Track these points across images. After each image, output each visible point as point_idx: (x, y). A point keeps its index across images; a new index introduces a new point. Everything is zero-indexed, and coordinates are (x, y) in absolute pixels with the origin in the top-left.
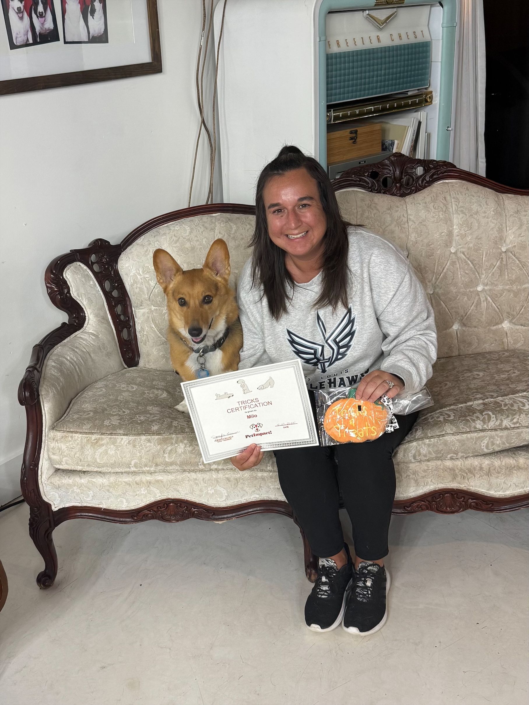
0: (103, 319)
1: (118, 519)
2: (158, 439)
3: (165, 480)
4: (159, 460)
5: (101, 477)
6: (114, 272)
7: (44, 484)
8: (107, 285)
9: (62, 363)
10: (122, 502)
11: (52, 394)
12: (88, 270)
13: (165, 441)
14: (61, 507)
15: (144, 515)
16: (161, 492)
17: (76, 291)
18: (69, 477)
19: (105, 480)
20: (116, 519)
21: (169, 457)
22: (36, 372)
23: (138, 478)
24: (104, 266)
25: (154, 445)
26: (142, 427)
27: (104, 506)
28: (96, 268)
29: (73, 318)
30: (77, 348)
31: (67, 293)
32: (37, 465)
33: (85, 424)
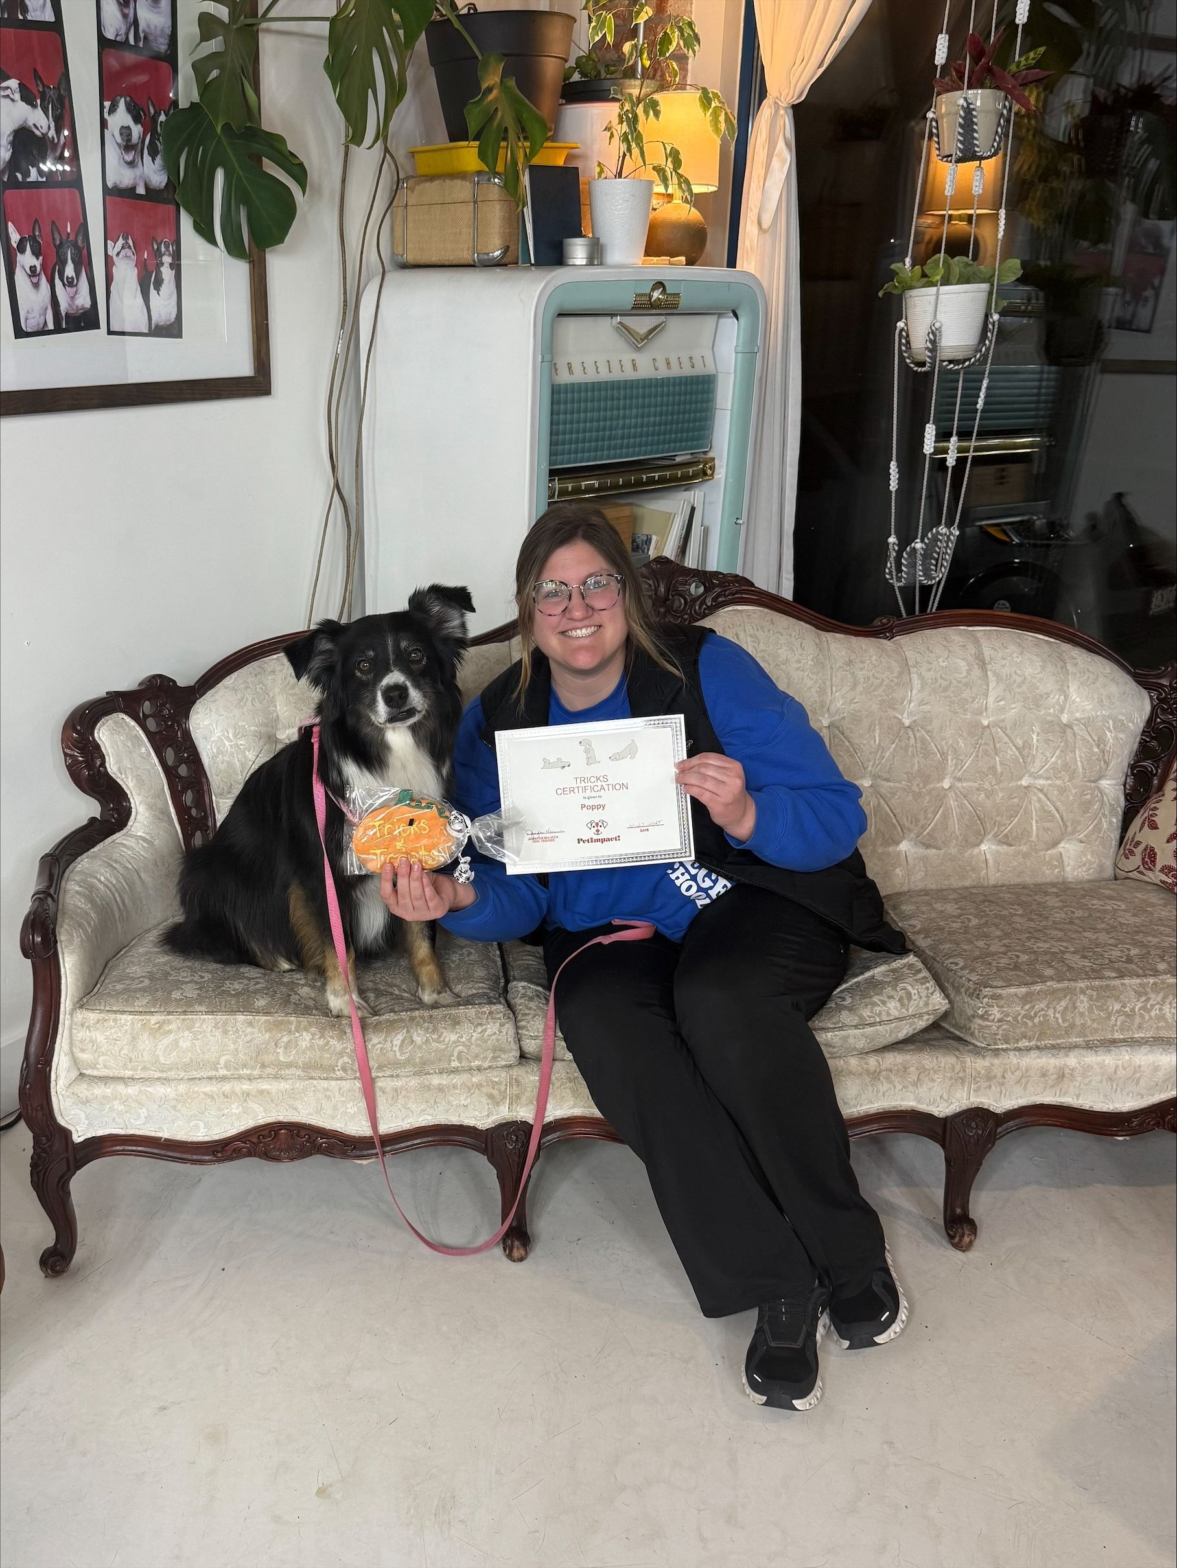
0: (162, 813)
1: (189, 1157)
2: (266, 1021)
3: (274, 1091)
4: (268, 1058)
5: (163, 1084)
6: (183, 734)
7: (60, 1096)
8: (170, 754)
9: (91, 888)
10: (197, 1127)
11: (79, 939)
12: (138, 728)
13: (278, 1025)
14: (89, 1136)
15: (234, 1150)
16: (265, 1110)
17: (116, 763)
18: (106, 1084)
19: (169, 1090)
20: (185, 1156)
21: (285, 1053)
22: (50, 900)
23: (227, 1087)
24: (166, 723)
25: (260, 1031)
26: (238, 1002)
27: (165, 1134)
28: (151, 724)
29: (110, 810)
30: (116, 861)
31: (100, 766)
32: (48, 1062)
33: (138, 998)
